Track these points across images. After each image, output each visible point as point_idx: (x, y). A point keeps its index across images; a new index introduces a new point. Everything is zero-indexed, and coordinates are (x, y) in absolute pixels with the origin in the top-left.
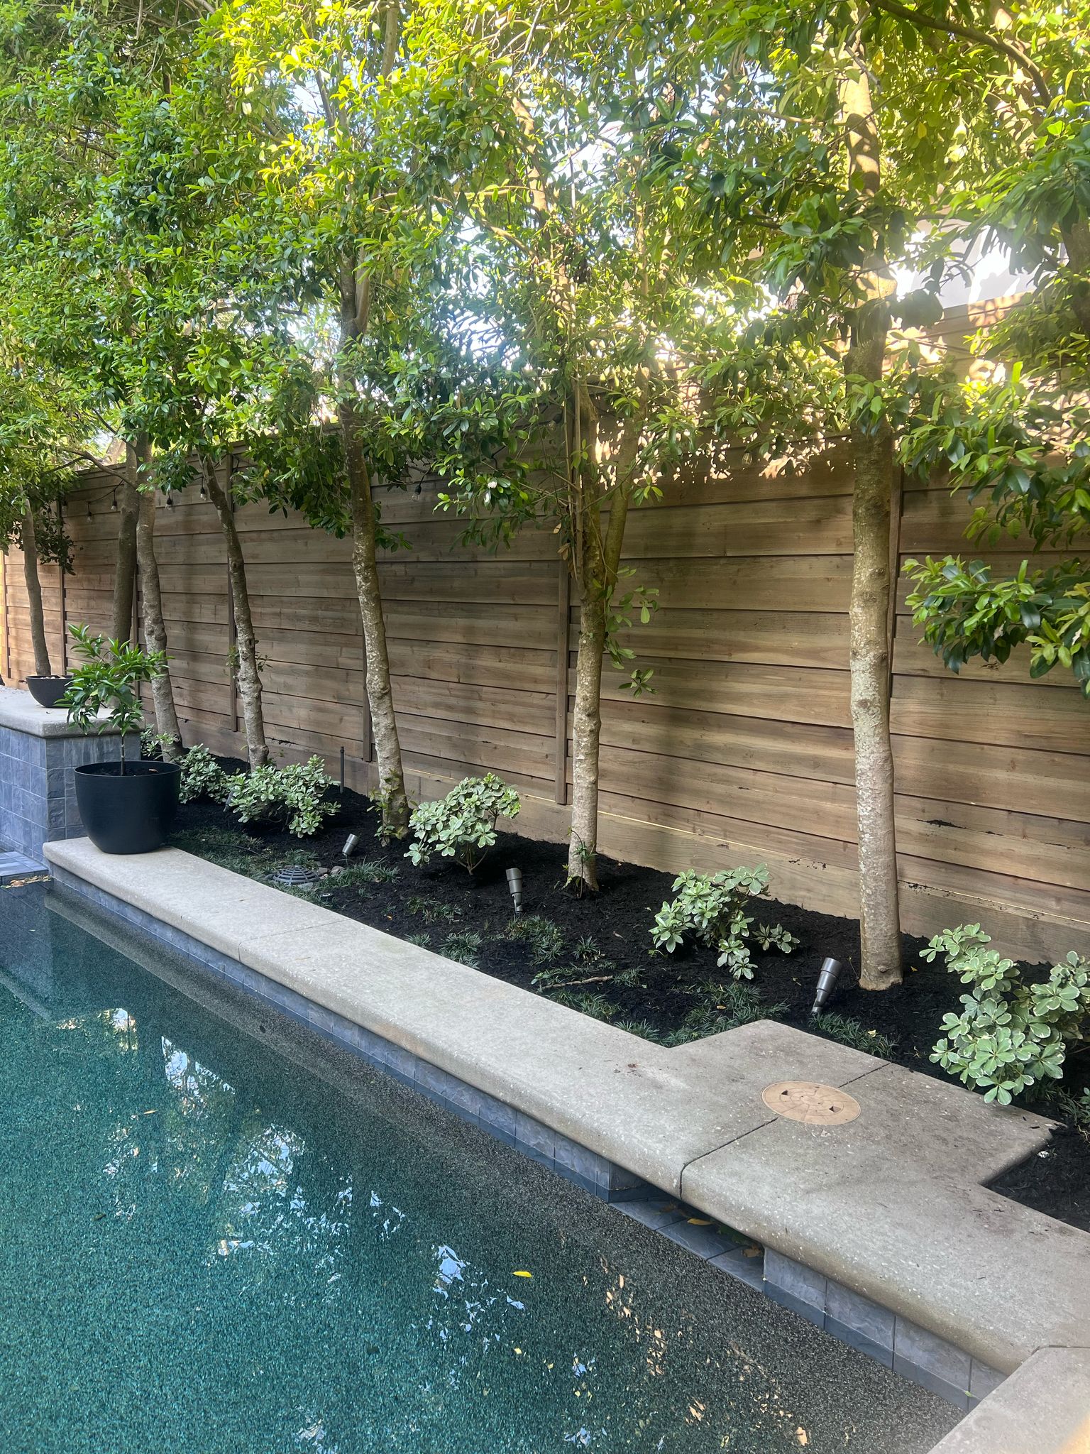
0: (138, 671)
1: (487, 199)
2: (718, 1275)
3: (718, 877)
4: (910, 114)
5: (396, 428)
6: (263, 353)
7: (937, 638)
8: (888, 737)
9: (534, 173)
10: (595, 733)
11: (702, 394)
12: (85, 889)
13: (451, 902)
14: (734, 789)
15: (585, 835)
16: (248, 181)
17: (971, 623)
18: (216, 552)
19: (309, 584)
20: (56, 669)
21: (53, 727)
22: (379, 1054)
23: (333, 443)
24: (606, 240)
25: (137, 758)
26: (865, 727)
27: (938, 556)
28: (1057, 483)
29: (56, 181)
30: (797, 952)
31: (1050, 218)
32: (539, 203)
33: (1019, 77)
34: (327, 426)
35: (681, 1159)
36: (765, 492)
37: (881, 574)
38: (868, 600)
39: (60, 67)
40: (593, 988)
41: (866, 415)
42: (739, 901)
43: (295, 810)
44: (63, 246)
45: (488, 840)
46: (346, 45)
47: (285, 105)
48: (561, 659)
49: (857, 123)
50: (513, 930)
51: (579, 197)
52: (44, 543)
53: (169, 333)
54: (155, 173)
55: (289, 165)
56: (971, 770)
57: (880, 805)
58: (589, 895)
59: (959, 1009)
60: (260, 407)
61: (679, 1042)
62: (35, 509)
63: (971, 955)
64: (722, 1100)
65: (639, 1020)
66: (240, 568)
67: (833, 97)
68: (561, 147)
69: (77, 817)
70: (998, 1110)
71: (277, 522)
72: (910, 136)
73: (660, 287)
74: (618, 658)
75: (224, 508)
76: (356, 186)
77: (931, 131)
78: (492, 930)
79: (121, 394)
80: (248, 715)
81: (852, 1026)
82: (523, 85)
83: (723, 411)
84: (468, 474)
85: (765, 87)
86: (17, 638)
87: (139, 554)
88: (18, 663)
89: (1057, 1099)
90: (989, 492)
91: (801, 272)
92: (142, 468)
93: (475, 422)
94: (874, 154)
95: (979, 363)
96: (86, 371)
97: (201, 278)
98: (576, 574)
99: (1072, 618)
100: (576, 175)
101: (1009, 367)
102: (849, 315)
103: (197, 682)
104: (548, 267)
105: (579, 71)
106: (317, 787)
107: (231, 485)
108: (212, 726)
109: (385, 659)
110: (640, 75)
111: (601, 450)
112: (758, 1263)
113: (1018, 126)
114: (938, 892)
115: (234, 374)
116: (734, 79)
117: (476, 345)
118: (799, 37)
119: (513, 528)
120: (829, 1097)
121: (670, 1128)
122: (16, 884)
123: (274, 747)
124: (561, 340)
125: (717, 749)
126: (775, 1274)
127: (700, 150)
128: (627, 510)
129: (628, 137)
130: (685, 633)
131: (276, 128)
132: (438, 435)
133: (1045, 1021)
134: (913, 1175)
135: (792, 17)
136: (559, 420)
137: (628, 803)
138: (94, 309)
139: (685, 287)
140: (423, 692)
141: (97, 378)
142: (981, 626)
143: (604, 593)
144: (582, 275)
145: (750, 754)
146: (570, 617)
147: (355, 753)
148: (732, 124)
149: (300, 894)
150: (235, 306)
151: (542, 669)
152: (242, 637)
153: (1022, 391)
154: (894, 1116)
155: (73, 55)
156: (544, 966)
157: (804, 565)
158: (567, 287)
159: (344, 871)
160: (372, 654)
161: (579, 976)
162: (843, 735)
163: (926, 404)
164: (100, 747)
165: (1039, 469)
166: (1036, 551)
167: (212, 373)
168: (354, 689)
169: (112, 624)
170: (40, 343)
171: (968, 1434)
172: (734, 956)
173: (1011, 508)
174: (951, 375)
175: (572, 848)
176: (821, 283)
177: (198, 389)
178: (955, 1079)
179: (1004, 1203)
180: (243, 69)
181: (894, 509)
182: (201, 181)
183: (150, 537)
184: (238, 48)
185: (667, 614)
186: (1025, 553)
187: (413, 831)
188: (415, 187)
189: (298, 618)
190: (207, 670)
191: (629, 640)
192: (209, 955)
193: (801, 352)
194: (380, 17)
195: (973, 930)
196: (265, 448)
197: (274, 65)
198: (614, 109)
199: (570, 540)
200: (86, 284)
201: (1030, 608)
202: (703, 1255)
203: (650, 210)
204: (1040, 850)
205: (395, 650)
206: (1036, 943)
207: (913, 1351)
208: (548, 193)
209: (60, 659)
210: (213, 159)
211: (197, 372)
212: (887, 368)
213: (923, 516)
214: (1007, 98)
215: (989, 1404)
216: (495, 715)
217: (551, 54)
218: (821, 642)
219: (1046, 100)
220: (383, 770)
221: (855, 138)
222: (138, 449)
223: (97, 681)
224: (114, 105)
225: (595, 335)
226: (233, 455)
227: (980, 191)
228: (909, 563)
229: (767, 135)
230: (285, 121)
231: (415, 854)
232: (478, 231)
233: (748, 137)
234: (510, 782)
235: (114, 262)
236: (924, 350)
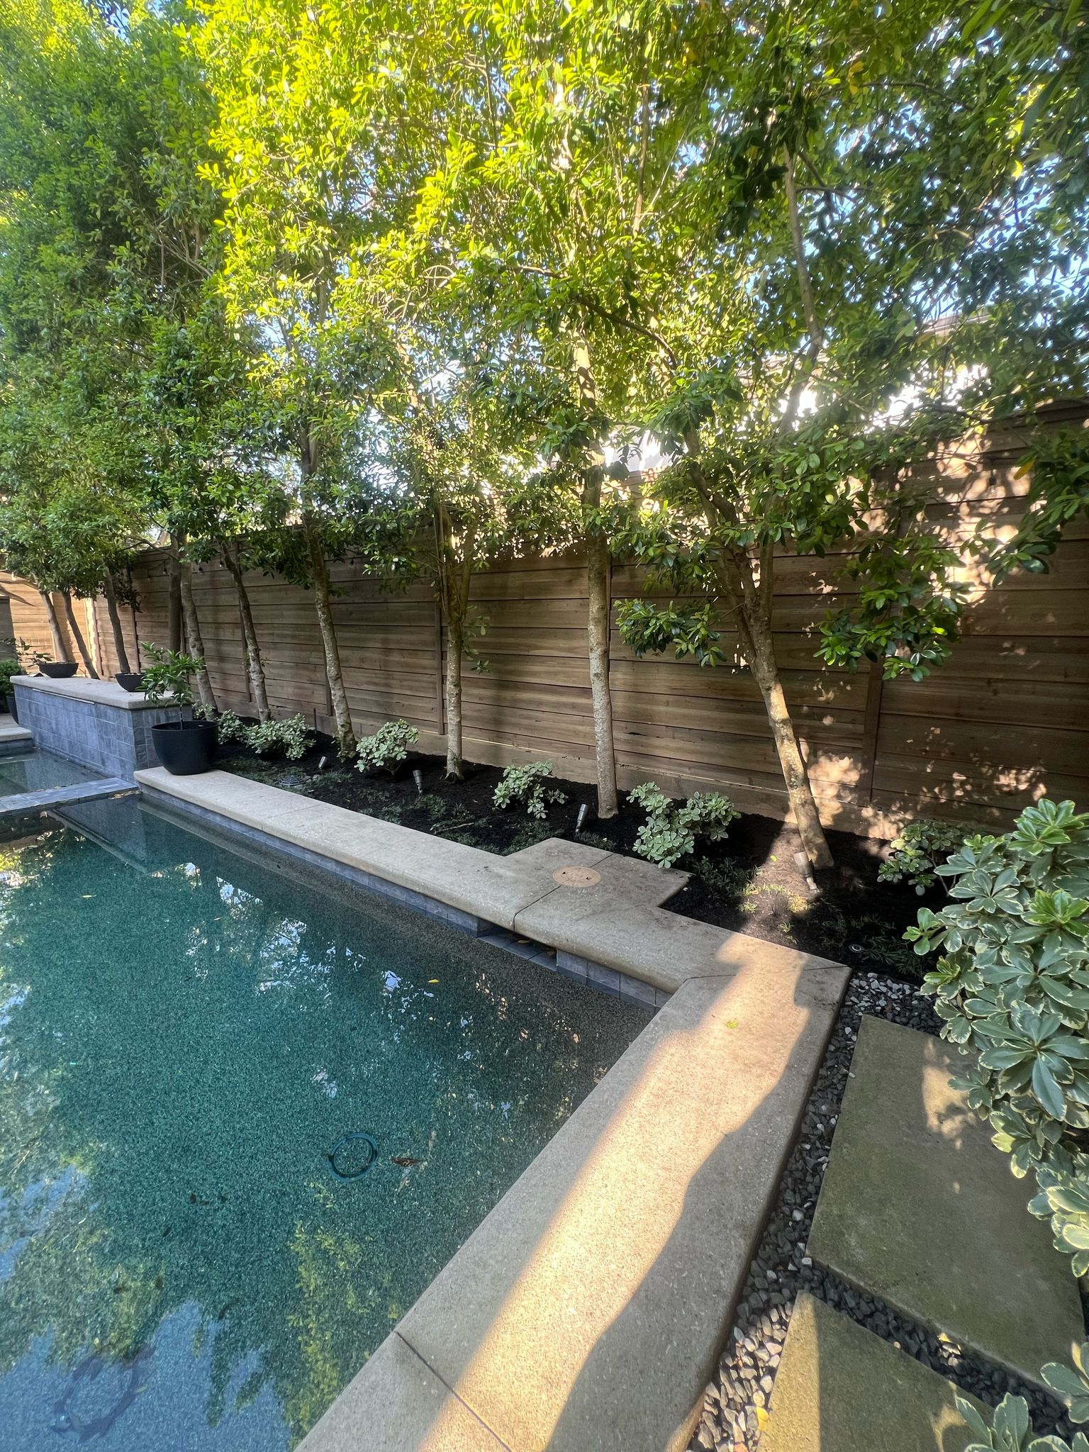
0: (187, 669)
1: (385, 399)
2: (535, 966)
3: (527, 768)
4: (609, 369)
5: (338, 528)
6: (255, 482)
7: (632, 641)
8: (608, 691)
9: (411, 386)
10: (459, 695)
11: (508, 512)
12: (163, 797)
13: (383, 790)
14: (533, 722)
15: (456, 750)
16: (240, 381)
17: (647, 632)
18: (233, 599)
19: (290, 617)
20: (134, 669)
21: (135, 703)
22: (347, 874)
23: (300, 535)
24: (452, 427)
25: (190, 720)
26: (597, 687)
27: (630, 599)
28: (686, 562)
29: (114, 372)
30: (568, 802)
31: (677, 429)
32: (414, 403)
33: (662, 353)
34: (296, 526)
35: (514, 911)
36: (543, 565)
37: (603, 608)
38: (597, 622)
39: (111, 300)
40: (463, 830)
41: (593, 525)
42: (538, 779)
43: (289, 745)
44: (121, 413)
45: (402, 756)
46: (296, 304)
47: (259, 337)
48: (438, 655)
49: (582, 371)
50: (418, 803)
51: (437, 401)
52: (120, 594)
53: (194, 469)
54: (180, 371)
55: (265, 373)
56: (649, 707)
57: (606, 726)
58: (459, 782)
59: (646, 824)
60: (254, 514)
61: (510, 853)
62: (113, 573)
63: (651, 797)
64: (533, 880)
65: (488, 844)
66: (247, 607)
67: (571, 356)
68: (425, 371)
69: (155, 755)
70: (665, 871)
71: (267, 581)
72: (610, 381)
73: (483, 453)
74: (469, 654)
75: (235, 573)
76: (307, 387)
77: (620, 379)
78: (406, 804)
79: (166, 503)
80: (257, 692)
81: (595, 837)
82: (402, 336)
83: (520, 522)
84: (381, 554)
85: (535, 348)
86: (106, 651)
87: (183, 601)
88: (108, 666)
89: (691, 863)
90: (653, 567)
91: (558, 449)
92: (182, 549)
93: (383, 524)
94: (592, 389)
95: (646, 501)
96: (141, 490)
97: (213, 436)
98: (444, 608)
99: (694, 629)
100: (434, 389)
101: (661, 504)
102: (583, 473)
103: (224, 674)
104: (421, 440)
105: (433, 331)
106: (301, 731)
107: (238, 559)
108: (235, 699)
109: (337, 658)
110: (468, 336)
111: (455, 541)
112: (554, 957)
113: (662, 379)
114: (634, 768)
115: (238, 494)
116: (519, 341)
117: (382, 481)
118: (553, 323)
119: (408, 583)
120: (586, 873)
121: (507, 896)
122: (118, 796)
123: (274, 710)
124: (430, 480)
125: (524, 701)
126: (563, 962)
127: (502, 380)
128: (471, 574)
129: (462, 370)
130: (503, 640)
131: (256, 351)
132: (363, 531)
133: (685, 826)
134: (627, 906)
135: (549, 311)
136: (431, 525)
137: (478, 732)
138: (144, 452)
139: (496, 454)
140: (360, 676)
141: (149, 494)
142: (652, 634)
143: (460, 619)
144: (441, 445)
145: (540, 703)
146: (442, 632)
147: (322, 711)
148: (518, 367)
149: (296, 791)
150: (235, 454)
151: (428, 661)
152: (250, 648)
153: (668, 515)
154: (617, 879)
155: (119, 294)
156: (437, 821)
157: (564, 603)
158: (432, 451)
159: (320, 777)
160: (330, 656)
161: (456, 824)
162: (587, 692)
163: (622, 522)
164: (166, 714)
165: (677, 555)
166: (676, 596)
167: (223, 493)
168: (319, 676)
169: (168, 642)
170: (110, 472)
171: (656, 1024)
172: (536, 807)
173: (664, 575)
174: (634, 505)
175: (449, 757)
176: (568, 456)
177: (214, 502)
178: (645, 858)
179: (669, 914)
180: (233, 313)
181: (608, 575)
182: (210, 378)
183: (189, 590)
184: (229, 300)
185: (494, 630)
186: (671, 598)
187: (358, 753)
188: (342, 390)
189: (285, 636)
190: (228, 666)
191: (476, 645)
192: (243, 829)
193: (559, 492)
194: (316, 289)
195: (651, 785)
196: (258, 538)
197: (252, 312)
198: (454, 353)
199: (441, 590)
200: (138, 437)
201: (675, 625)
202: (526, 957)
203: (476, 411)
204: (681, 744)
205: (342, 653)
206: (680, 789)
207: (629, 989)
208: (419, 398)
209: (135, 663)
210: (216, 366)
211: (213, 492)
212: (602, 501)
213: (622, 578)
214: (656, 364)
215: (665, 1009)
216: (402, 687)
217: (417, 320)
218: (574, 643)
219: (675, 367)
220: (339, 720)
221: (582, 379)
222: (178, 537)
223: (163, 675)
224: (149, 328)
225: (448, 478)
226: (239, 542)
227: (644, 412)
228: (617, 602)
229: (536, 374)
230: (260, 346)
231: (361, 766)
232: (380, 417)
233: (526, 374)
234: (412, 724)
235: (156, 425)
236: (620, 493)
